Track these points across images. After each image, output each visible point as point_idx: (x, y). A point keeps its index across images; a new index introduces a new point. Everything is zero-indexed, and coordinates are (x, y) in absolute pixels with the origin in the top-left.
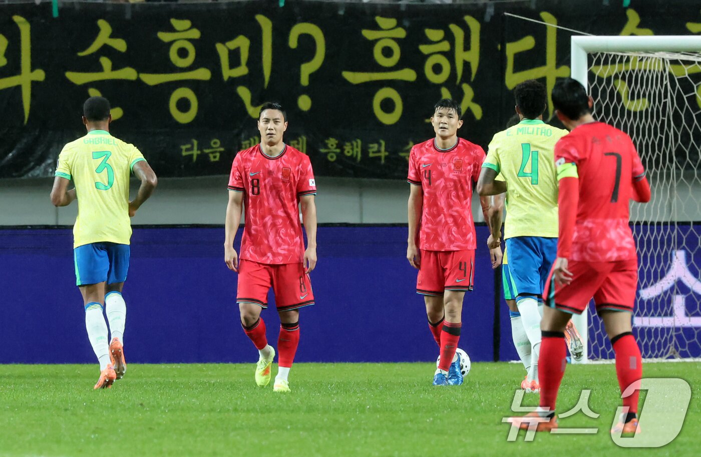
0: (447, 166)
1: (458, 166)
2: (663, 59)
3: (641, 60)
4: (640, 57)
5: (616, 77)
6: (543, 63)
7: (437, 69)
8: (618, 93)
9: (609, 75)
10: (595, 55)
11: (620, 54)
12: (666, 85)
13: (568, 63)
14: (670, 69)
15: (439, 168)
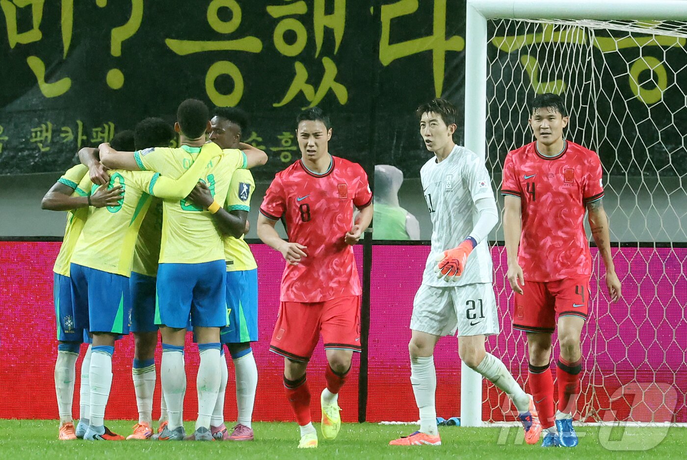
0: (555, 177)
1: (569, 176)
2: (586, 28)
3: (558, 30)
4: (556, 25)
5: (524, 51)
6: (429, 32)
7: (290, 37)
8: (525, 72)
9: (515, 49)
10: (497, 22)
11: (530, 21)
12: (590, 62)
13: (462, 32)
14: (594, 41)
15: (545, 179)
